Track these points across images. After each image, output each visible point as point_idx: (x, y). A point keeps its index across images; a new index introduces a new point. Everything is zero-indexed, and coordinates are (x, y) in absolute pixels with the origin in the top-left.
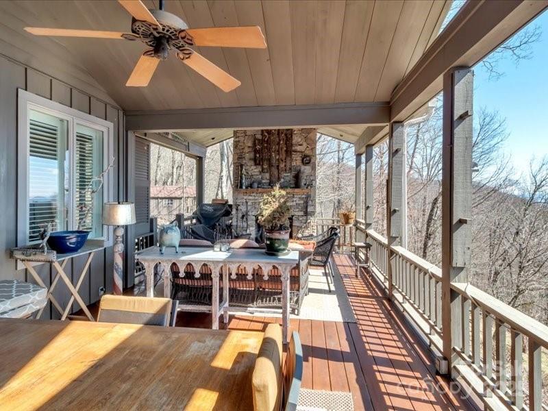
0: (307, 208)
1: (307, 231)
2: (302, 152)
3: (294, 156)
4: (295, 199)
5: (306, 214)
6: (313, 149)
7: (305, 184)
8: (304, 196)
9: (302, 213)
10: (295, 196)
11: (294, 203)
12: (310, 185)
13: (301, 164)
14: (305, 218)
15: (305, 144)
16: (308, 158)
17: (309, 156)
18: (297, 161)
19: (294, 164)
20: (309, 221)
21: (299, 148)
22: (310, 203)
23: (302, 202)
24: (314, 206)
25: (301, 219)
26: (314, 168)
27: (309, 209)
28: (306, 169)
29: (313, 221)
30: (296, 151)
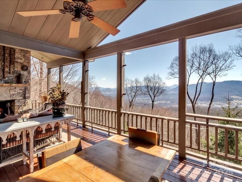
0: (25, 94)
1: (25, 108)
2: (22, 63)
3: (16, 65)
4: (16, 90)
5: (25, 98)
6: (29, 62)
7: (25, 82)
8: (23, 88)
9: (22, 98)
10: (17, 88)
11: (16, 92)
12: (27, 82)
13: (20, 70)
14: (23, 100)
15: (23, 59)
16: (25, 67)
17: (26, 66)
18: (18, 68)
19: (16, 69)
20: (26, 102)
21: (19, 61)
22: (27, 92)
23: (22, 91)
24: (29, 93)
25: (21, 101)
26: (29, 73)
27: (27, 95)
28: (25, 73)
29: (29, 102)
30: (17, 62)
